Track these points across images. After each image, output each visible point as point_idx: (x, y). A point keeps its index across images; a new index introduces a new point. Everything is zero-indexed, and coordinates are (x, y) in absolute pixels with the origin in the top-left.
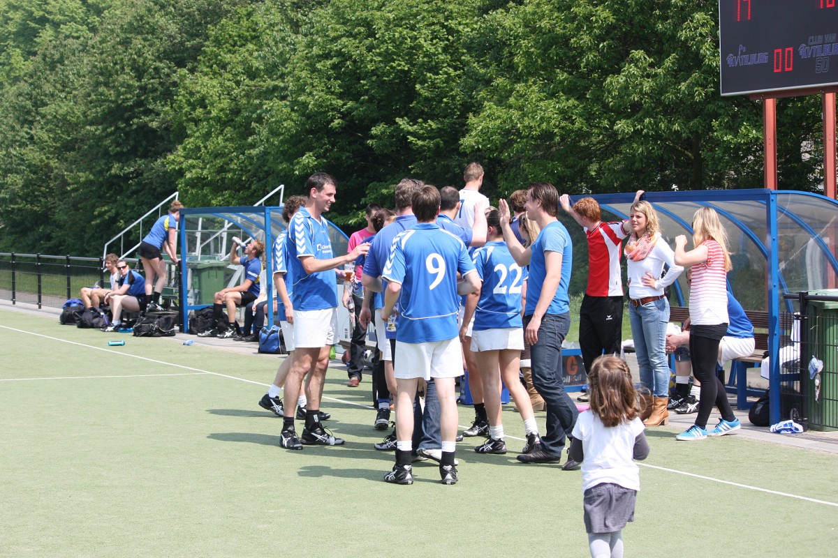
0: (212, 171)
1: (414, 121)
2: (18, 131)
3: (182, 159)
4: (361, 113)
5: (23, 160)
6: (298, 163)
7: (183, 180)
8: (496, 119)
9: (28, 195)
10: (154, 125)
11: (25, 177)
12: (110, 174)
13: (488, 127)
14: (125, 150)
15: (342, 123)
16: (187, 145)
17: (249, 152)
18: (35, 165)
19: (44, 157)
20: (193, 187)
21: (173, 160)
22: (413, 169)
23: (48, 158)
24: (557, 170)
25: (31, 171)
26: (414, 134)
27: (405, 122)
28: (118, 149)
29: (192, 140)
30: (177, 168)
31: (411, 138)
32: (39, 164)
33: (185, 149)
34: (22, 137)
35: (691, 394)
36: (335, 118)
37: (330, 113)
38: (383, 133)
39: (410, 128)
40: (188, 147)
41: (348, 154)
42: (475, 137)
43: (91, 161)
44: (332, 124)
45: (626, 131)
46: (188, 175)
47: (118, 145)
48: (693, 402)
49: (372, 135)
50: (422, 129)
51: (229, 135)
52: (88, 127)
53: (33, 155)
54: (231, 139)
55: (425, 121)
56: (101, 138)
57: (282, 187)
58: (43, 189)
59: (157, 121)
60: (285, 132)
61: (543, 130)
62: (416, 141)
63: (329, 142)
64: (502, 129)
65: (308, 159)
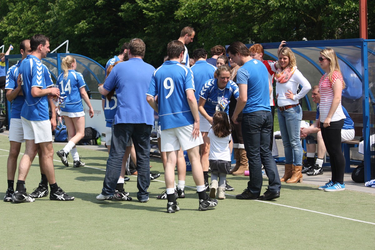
0: (25, 32)
3: (6, 25)
6: (77, 27)
7: (7, 38)
13: (192, 4)
15: (103, 2)
16: (9, 16)
17: (47, 21)
22: (146, 30)
24: (234, 29)
26: (147, 9)
27: (141, 2)
29: (12, 13)
30: (3, 31)
31: (145, 11)
33: (8, 19)
35: (316, 164)
38: (128, 8)
39: (144, 5)
40: (10, 18)
41: (107, 21)
42: (184, 10)
44: (97, 3)
45: (276, 5)
46: (10, 35)
48: (317, 169)
49: (121, 10)
50: (151, 6)
51: (35, 10)
54: (36, 13)
57: (67, 41)
60: (69, 8)
61: (225, 5)
62: (148, 13)
63: (96, 14)
64: (200, 5)
65: (83, 25)
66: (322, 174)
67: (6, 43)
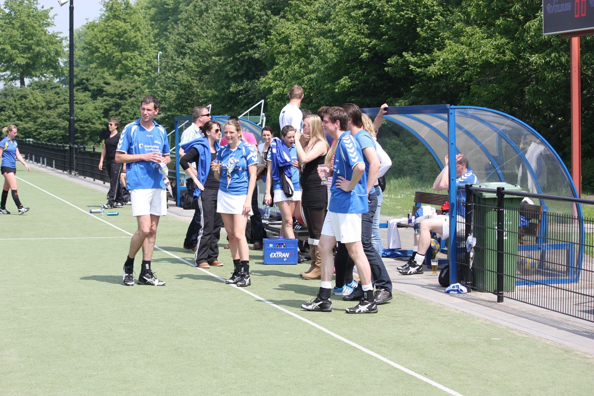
1: (414, 54)
2: (175, 60)
3: (270, 81)
4: (382, 49)
5: (176, 80)
6: (338, 84)
7: (271, 96)
8: (453, 53)
9: (178, 105)
10: (257, 56)
11: (177, 93)
12: (230, 91)
13: (448, 59)
14: (240, 74)
15: (369, 55)
16: (275, 70)
17: (310, 76)
18: (183, 84)
19: (190, 79)
20: (278, 101)
21: (264, 81)
22: (413, 89)
23: (192, 79)
24: (495, 90)
25: (181, 89)
26: (415, 64)
27: (410, 55)
28: (235, 73)
29: (277, 67)
30: (267, 87)
31: (412, 67)
32: (186, 83)
33: (273, 73)
34: (178, 64)
35: (415, 260)
36: (364, 52)
37: (360, 48)
38: (396, 62)
39: (412, 59)
40: (275, 72)
41: (374, 77)
42: (438, 66)
43: (218, 81)
44: (361, 56)
45: (538, 62)
46: (274, 92)
47: (235, 70)
49: (388, 64)
50: (420, 60)
51: (303, 64)
52: (213, 58)
53: (182, 77)
54: (304, 66)
55: (422, 54)
56: (224, 66)
58: (189, 101)
59: (258, 54)
60: (329, 61)
61: (483, 60)
62: (415, 69)
63: (361, 69)
64: (457, 60)
65: (344, 81)
66: (422, 273)
67: (270, 101)
